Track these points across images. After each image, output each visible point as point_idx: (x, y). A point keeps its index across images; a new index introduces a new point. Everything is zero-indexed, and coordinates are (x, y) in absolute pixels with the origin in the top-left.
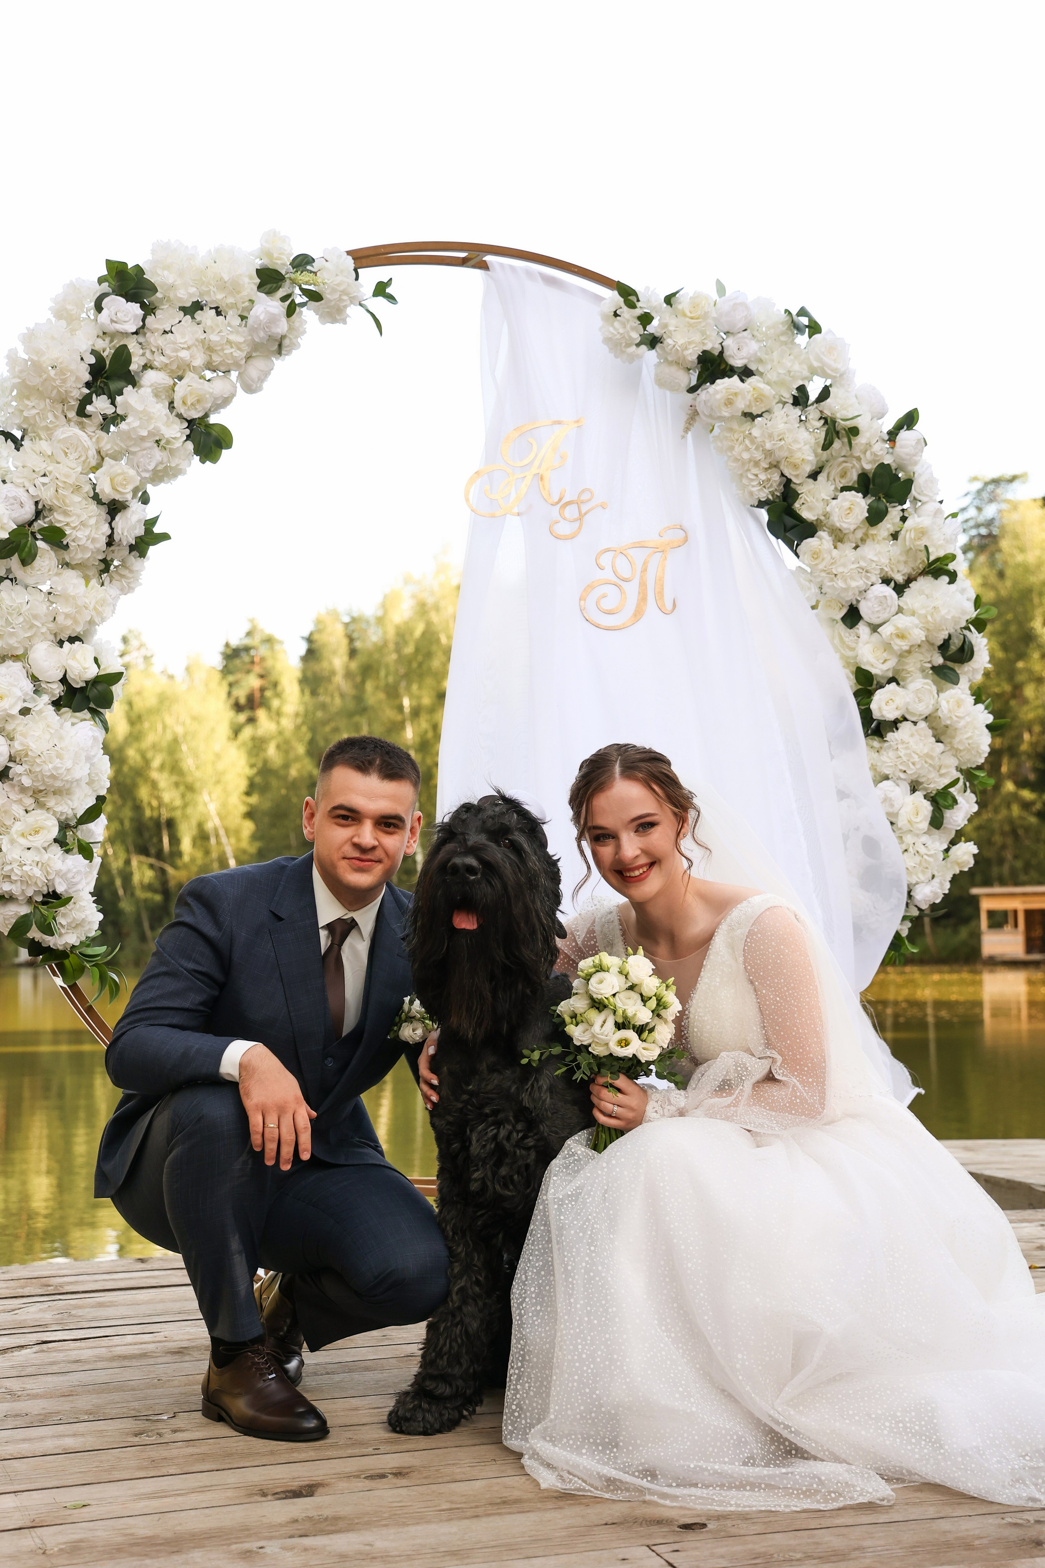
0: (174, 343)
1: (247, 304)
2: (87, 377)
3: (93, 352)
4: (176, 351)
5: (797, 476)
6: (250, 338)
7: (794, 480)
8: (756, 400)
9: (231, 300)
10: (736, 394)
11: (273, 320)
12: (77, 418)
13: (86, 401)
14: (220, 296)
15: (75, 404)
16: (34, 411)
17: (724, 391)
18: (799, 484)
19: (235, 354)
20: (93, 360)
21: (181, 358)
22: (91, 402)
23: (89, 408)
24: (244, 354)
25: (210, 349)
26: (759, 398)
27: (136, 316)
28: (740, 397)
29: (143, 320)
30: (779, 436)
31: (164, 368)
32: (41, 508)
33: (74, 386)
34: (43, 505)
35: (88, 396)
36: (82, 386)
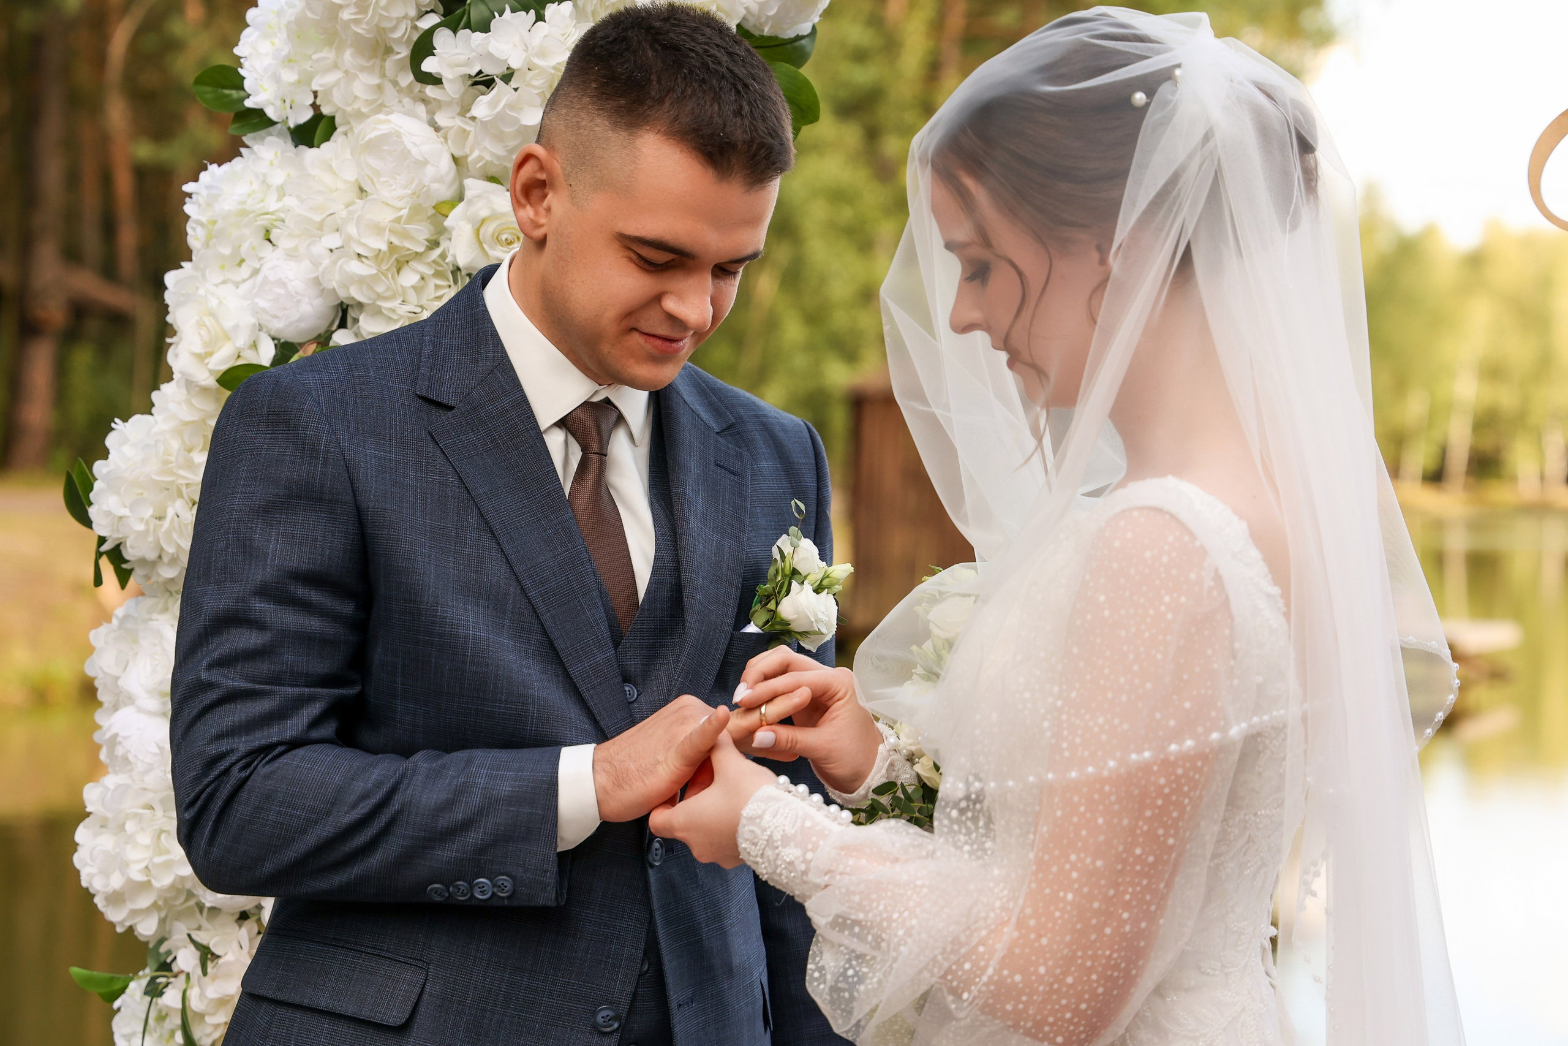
12: (418, 86)
13: (423, 47)
15: (404, 52)
16: (331, 78)
22: (431, 51)
23: (429, 65)
32: (338, 302)
33: (397, 12)
34: (338, 298)
35: (429, 33)
36: (413, 13)
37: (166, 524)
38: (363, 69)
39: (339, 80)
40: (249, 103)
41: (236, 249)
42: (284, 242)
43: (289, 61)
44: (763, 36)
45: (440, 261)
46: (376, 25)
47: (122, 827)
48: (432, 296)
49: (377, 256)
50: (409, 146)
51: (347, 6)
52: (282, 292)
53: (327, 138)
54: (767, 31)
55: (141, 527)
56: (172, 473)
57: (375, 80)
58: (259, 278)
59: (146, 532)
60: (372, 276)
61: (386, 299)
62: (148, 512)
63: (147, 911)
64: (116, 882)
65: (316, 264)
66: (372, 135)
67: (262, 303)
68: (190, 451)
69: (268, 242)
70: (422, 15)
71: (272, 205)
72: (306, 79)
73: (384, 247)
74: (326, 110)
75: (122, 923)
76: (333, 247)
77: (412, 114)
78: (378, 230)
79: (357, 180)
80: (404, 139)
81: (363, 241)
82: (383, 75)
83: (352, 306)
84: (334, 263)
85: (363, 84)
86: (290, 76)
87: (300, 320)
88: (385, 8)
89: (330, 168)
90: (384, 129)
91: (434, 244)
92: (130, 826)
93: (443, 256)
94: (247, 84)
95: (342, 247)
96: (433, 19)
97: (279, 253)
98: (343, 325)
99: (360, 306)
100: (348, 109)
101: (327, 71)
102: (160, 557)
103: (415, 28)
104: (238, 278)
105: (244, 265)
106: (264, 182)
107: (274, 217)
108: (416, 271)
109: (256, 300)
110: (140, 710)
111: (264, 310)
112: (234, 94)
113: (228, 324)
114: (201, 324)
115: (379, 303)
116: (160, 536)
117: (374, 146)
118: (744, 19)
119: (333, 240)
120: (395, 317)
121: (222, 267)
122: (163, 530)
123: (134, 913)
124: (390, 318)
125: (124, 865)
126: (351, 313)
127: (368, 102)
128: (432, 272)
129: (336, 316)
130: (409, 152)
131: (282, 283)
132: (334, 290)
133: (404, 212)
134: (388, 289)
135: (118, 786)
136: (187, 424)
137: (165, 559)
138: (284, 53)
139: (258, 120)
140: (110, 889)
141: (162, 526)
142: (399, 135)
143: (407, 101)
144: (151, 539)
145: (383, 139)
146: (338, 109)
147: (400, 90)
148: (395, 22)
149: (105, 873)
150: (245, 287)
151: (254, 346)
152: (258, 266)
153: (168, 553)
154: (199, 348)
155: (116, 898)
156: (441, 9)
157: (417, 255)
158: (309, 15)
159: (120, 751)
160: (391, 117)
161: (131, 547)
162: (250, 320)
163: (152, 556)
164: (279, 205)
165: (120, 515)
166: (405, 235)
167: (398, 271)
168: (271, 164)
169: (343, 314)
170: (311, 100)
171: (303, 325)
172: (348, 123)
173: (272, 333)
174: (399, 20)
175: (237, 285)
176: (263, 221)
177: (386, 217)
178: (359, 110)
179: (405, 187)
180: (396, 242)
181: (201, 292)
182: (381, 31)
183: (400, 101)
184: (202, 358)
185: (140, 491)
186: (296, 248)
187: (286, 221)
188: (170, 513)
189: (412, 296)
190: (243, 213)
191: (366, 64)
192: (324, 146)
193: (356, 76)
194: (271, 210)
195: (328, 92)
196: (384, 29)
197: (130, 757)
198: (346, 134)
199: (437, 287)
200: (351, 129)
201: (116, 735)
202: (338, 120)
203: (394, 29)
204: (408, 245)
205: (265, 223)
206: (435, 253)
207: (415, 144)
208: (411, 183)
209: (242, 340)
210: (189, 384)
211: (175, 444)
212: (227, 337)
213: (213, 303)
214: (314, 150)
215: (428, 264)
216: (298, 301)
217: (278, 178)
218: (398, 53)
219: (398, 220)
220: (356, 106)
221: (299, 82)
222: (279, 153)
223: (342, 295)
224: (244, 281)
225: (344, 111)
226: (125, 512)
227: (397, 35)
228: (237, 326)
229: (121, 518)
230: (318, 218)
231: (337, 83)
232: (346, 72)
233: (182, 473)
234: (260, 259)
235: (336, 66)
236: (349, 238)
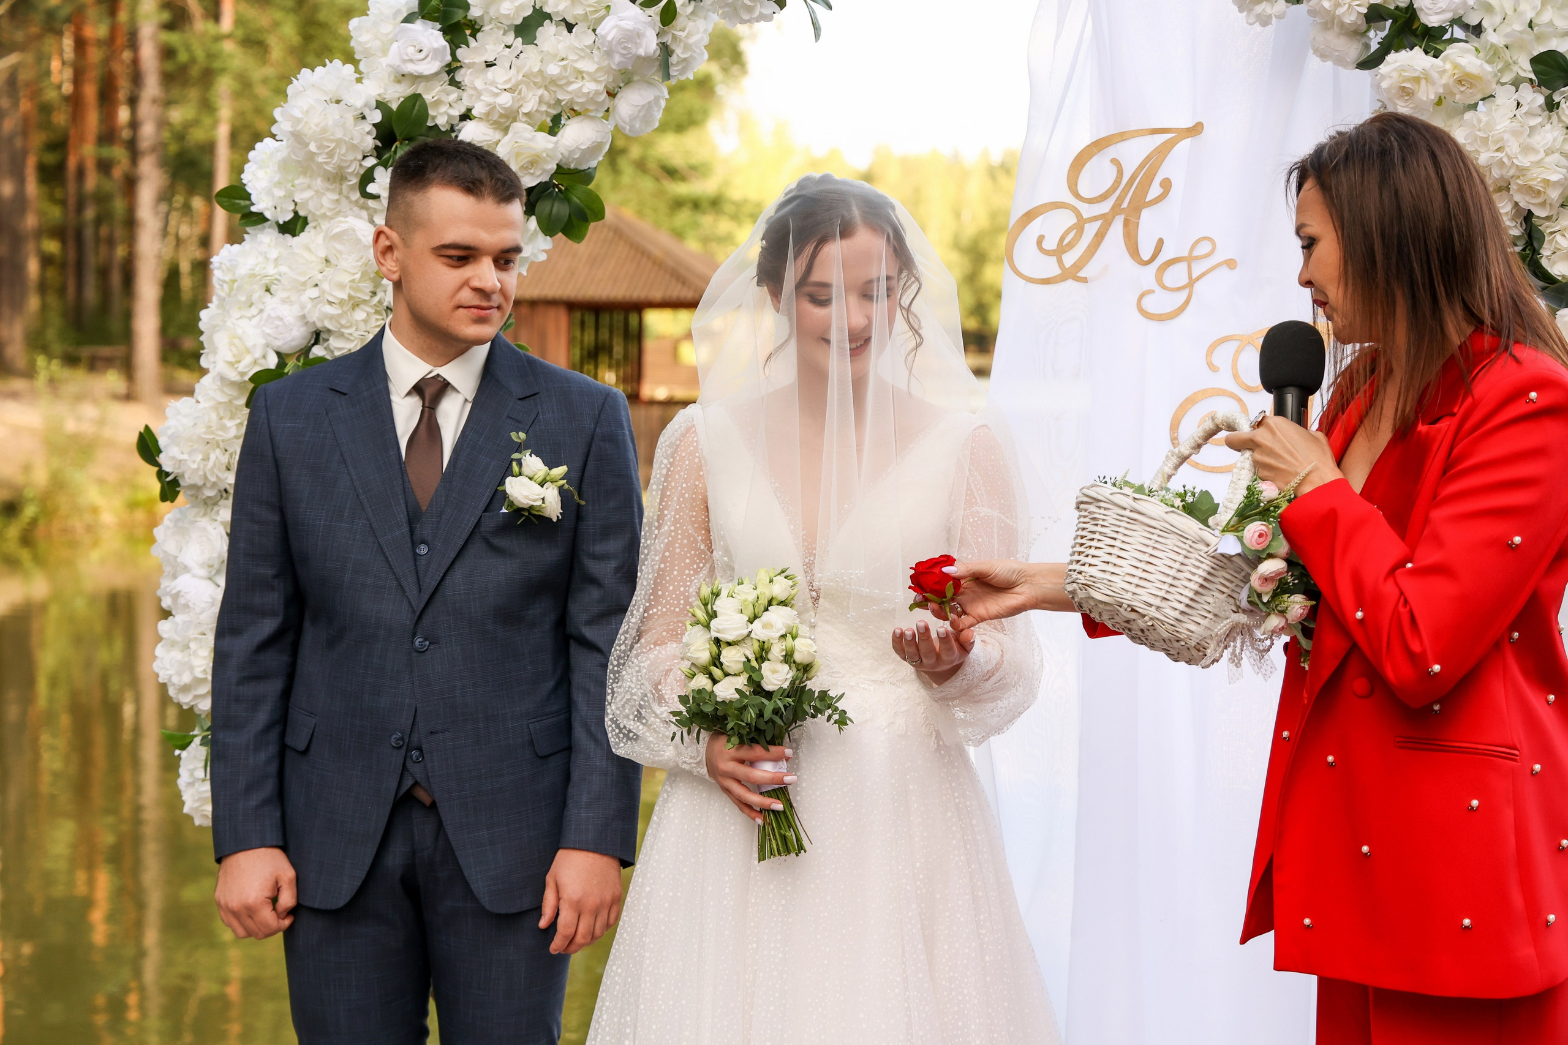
0: (493, 83)
1: (603, 12)
2: (370, 142)
3: (380, 105)
4: (496, 95)
5: (1543, 204)
6: (606, 63)
7: (1537, 212)
8: (1460, 82)
9: (579, 11)
10: (1417, 80)
11: (633, 36)
12: (363, 200)
13: (368, 178)
14: (561, 8)
15: (355, 181)
16: (305, 194)
17: (1395, 75)
18: (1548, 218)
19: (585, 90)
20: (377, 117)
21: (500, 105)
22: (373, 180)
23: (371, 188)
24: (601, 87)
25: (552, 83)
26: (1465, 80)
27: (436, 52)
28: (1423, 82)
29: (453, 54)
30: (1497, 142)
31: (486, 117)
32: (314, 330)
33: (351, 157)
34: (316, 327)
35: (371, 170)
36: (360, 157)
37: (211, 463)
38: (328, 189)
39: (313, 196)
40: (253, 209)
41: (250, 297)
42: (280, 294)
43: (278, 184)
44: (569, 169)
45: (378, 305)
46: (339, 166)
47: (188, 647)
48: (374, 325)
49: (340, 303)
50: (361, 237)
51: (321, 154)
52: (280, 323)
53: (303, 230)
54: (572, 166)
55: (195, 466)
56: (212, 433)
57: (336, 197)
58: (265, 315)
59: (198, 469)
60: (339, 315)
61: (347, 328)
62: (200, 457)
63: (203, 696)
64: (186, 678)
65: (303, 307)
66: (337, 230)
67: (268, 331)
68: (221, 419)
69: (268, 293)
70: (365, 157)
71: (271, 270)
72: (289, 195)
73: (346, 297)
74: (302, 213)
75: (187, 704)
76: (313, 297)
77: (361, 218)
78: (342, 286)
79: (326, 257)
80: (357, 232)
81: (334, 293)
82: (340, 193)
83: (323, 332)
84: (315, 306)
85: (328, 199)
86: (279, 193)
87: (293, 340)
88: (343, 155)
89: (309, 250)
90: (344, 227)
91: (374, 293)
92: (193, 645)
93: (380, 302)
94: (253, 198)
95: (319, 297)
96: (371, 162)
97: (276, 299)
98: (316, 342)
99: (329, 331)
100: (318, 213)
101: (303, 190)
102: (204, 484)
103: (361, 165)
104: (249, 314)
105: (253, 307)
106: (266, 258)
107: (272, 278)
108: (364, 311)
109: (264, 328)
110: (194, 576)
111: (269, 335)
112: (243, 203)
113: (249, 344)
114: (231, 344)
115: (343, 330)
116: (207, 471)
117: (338, 237)
118: (561, 160)
119: (314, 293)
120: (352, 338)
121: (240, 308)
122: (209, 467)
123: (196, 697)
124: (348, 339)
125: (191, 669)
126: (323, 336)
127: (331, 210)
128: (373, 311)
129: (312, 337)
130: (360, 240)
131: (281, 319)
132: (314, 322)
133: (358, 276)
134: (348, 321)
135: (184, 623)
136: (220, 403)
137: (208, 485)
138: (276, 179)
139: (260, 219)
140: (182, 683)
141: (207, 465)
142: (354, 230)
143: (356, 209)
144: (201, 473)
145: (344, 232)
146: (310, 212)
147: (351, 202)
148: (349, 163)
149: (179, 674)
150: (255, 321)
151: (264, 357)
152: (262, 307)
153: (210, 481)
154: (231, 359)
155: (185, 689)
156: (375, 154)
157: (365, 302)
158: (293, 157)
159: (182, 601)
160: (347, 219)
161: (189, 478)
162: (264, 341)
163: (200, 483)
164: (276, 271)
165: (180, 459)
166: (357, 289)
167: (353, 309)
168: (269, 246)
169: (317, 337)
170: (292, 207)
171: (294, 343)
172: (317, 220)
173: (275, 349)
174: (352, 162)
175: (250, 319)
176: (266, 281)
177: (346, 279)
178: (325, 213)
179: (358, 261)
180: (353, 293)
181: (229, 324)
182: (340, 168)
183: (350, 209)
184: (231, 364)
185: (191, 444)
186: (288, 297)
187: (282, 281)
188: (213, 457)
189: (362, 326)
190: (252, 276)
191: (331, 187)
192: (302, 234)
193: (324, 194)
194: (271, 274)
195: (306, 203)
196: (342, 167)
197: (190, 604)
198: (315, 228)
199: (377, 320)
200: (319, 224)
201: (179, 592)
202: (309, 219)
203: (348, 167)
204: (359, 295)
205: (267, 282)
206: (376, 299)
207: (364, 236)
208: (362, 258)
209: (258, 354)
210: (223, 379)
211: (214, 416)
212: (248, 351)
213: (240, 331)
214: (296, 238)
215: (371, 307)
216: (291, 329)
217: (274, 254)
218: (350, 181)
219: (353, 281)
220: (322, 211)
221: (285, 196)
222: (274, 238)
223: (319, 325)
224: (254, 317)
225: (314, 214)
226: (185, 457)
227: (350, 170)
228: (255, 345)
229: (180, 461)
230: (303, 279)
231: (312, 198)
232: (317, 192)
233: (220, 433)
234: (264, 303)
235: (309, 187)
236: (323, 292)
